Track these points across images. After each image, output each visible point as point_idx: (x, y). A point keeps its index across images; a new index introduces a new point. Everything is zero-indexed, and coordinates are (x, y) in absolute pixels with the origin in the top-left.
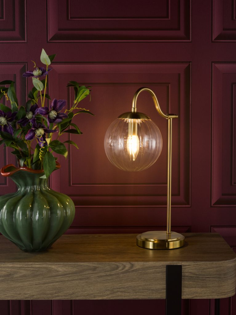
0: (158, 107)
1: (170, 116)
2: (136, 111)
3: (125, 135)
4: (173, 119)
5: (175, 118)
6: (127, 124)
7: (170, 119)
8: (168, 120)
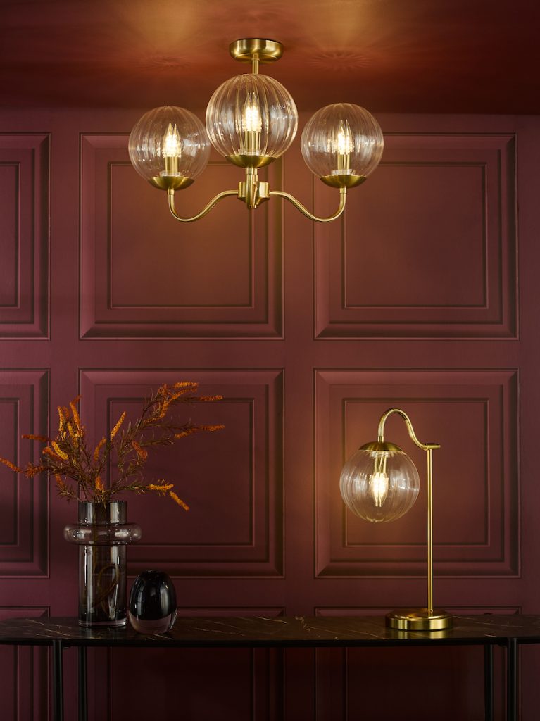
0: (412, 434)
1: (428, 447)
2: (383, 440)
3: (371, 472)
4: (433, 450)
5: (437, 449)
6: (372, 460)
7: (429, 449)
8: (426, 451)
